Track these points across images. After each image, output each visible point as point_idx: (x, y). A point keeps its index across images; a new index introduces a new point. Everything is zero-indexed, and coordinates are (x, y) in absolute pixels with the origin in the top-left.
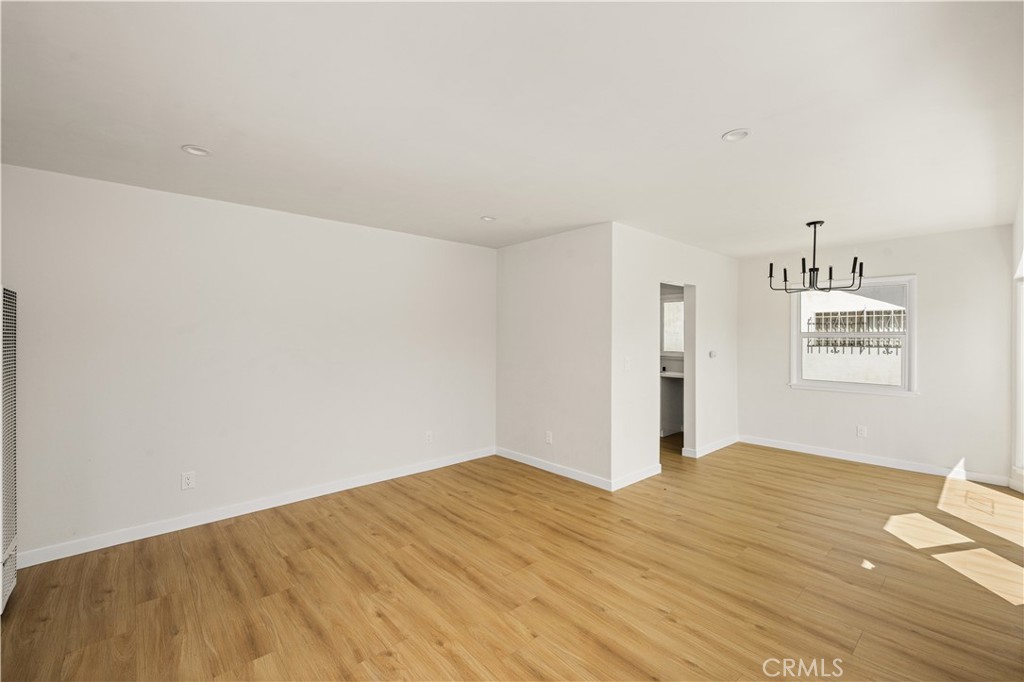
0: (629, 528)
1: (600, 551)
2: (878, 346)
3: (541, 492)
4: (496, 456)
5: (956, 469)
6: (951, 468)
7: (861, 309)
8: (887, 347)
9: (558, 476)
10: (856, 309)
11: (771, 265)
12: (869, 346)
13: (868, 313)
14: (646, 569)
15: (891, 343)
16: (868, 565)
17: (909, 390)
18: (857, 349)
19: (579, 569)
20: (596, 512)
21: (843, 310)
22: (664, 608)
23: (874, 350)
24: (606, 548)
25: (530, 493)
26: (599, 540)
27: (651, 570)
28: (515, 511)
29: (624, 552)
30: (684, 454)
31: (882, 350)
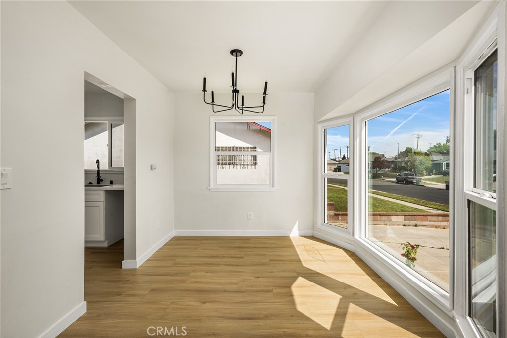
2: (240, 165)
5: (293, 231)
6: (291, 231)
7: (233, 146)
8: (244, 165)
10: (232, 146)
12: (237, 164)
13: (236, 148)
15: (249, 163)
17: (273, 187)
18: (231, 166)
21: (226, 146)
23: (238, 166)
30: (123, 267)
31: (242, 166)
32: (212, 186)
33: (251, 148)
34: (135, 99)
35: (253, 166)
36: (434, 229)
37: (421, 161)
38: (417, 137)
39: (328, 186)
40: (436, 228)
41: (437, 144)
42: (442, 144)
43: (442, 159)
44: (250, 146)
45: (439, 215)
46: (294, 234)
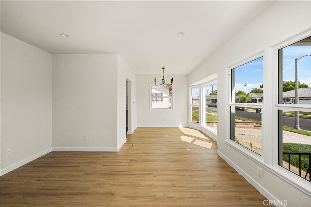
0: (135, 162)
1: (134, 174)
3: (91, 161)
4: (52, 152)
6: (179, 125)
9: (92, 152)
11: (155, 77)
14: (153, 174)
16: (188, 149)
19: (134, 185)
20: (120, 161)
22: (169, 184)
24: (135, 173)
25: (87, 163)
26: (130, 171)
27: (154, 173)
28: (85, 174)
29: (141, 171)
30: (128, 133)
31: (156, 101)
32: (151, 109)
33: (160, 93)
34: (131, 81)
35: (161, 101)
36: (240, 128)
37: (245, 98)
38: (245, 85)
39: (193, 111)
40: (241, 128)
41: (255, 89)
42: (258, 89)
43: (257, 97)
44: (159, 92)
45: (242, 122)
46: (180, 126)
